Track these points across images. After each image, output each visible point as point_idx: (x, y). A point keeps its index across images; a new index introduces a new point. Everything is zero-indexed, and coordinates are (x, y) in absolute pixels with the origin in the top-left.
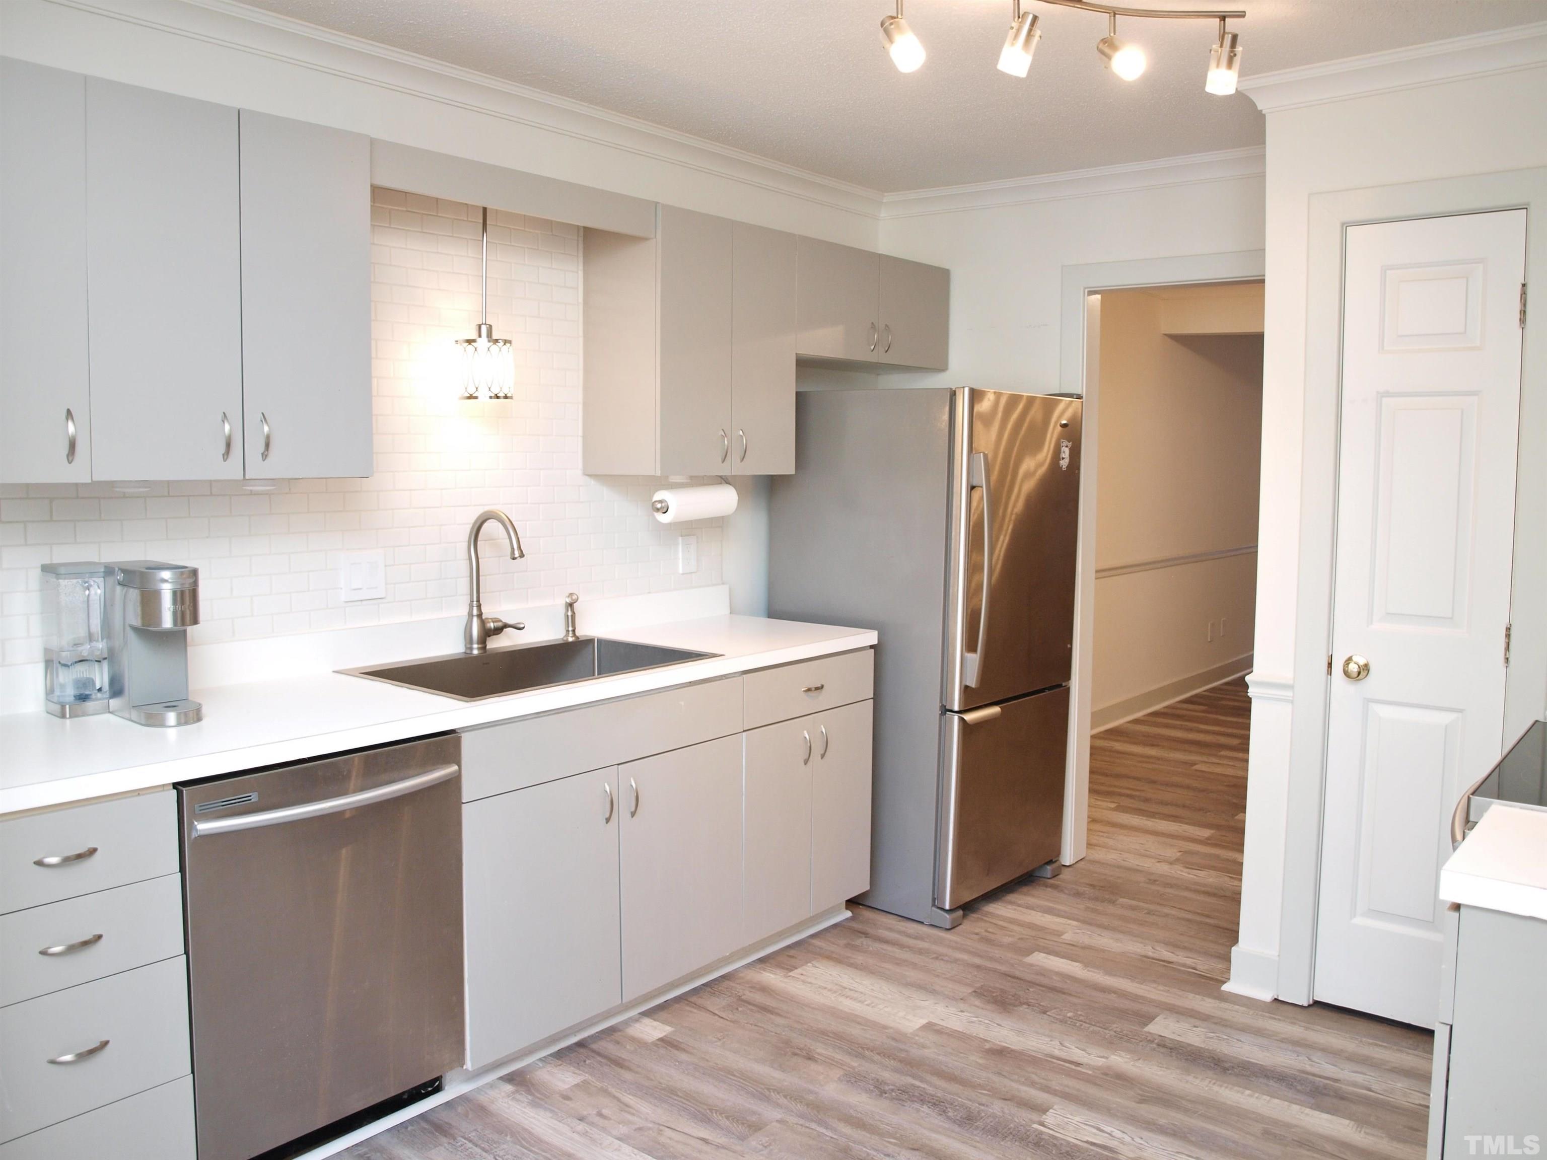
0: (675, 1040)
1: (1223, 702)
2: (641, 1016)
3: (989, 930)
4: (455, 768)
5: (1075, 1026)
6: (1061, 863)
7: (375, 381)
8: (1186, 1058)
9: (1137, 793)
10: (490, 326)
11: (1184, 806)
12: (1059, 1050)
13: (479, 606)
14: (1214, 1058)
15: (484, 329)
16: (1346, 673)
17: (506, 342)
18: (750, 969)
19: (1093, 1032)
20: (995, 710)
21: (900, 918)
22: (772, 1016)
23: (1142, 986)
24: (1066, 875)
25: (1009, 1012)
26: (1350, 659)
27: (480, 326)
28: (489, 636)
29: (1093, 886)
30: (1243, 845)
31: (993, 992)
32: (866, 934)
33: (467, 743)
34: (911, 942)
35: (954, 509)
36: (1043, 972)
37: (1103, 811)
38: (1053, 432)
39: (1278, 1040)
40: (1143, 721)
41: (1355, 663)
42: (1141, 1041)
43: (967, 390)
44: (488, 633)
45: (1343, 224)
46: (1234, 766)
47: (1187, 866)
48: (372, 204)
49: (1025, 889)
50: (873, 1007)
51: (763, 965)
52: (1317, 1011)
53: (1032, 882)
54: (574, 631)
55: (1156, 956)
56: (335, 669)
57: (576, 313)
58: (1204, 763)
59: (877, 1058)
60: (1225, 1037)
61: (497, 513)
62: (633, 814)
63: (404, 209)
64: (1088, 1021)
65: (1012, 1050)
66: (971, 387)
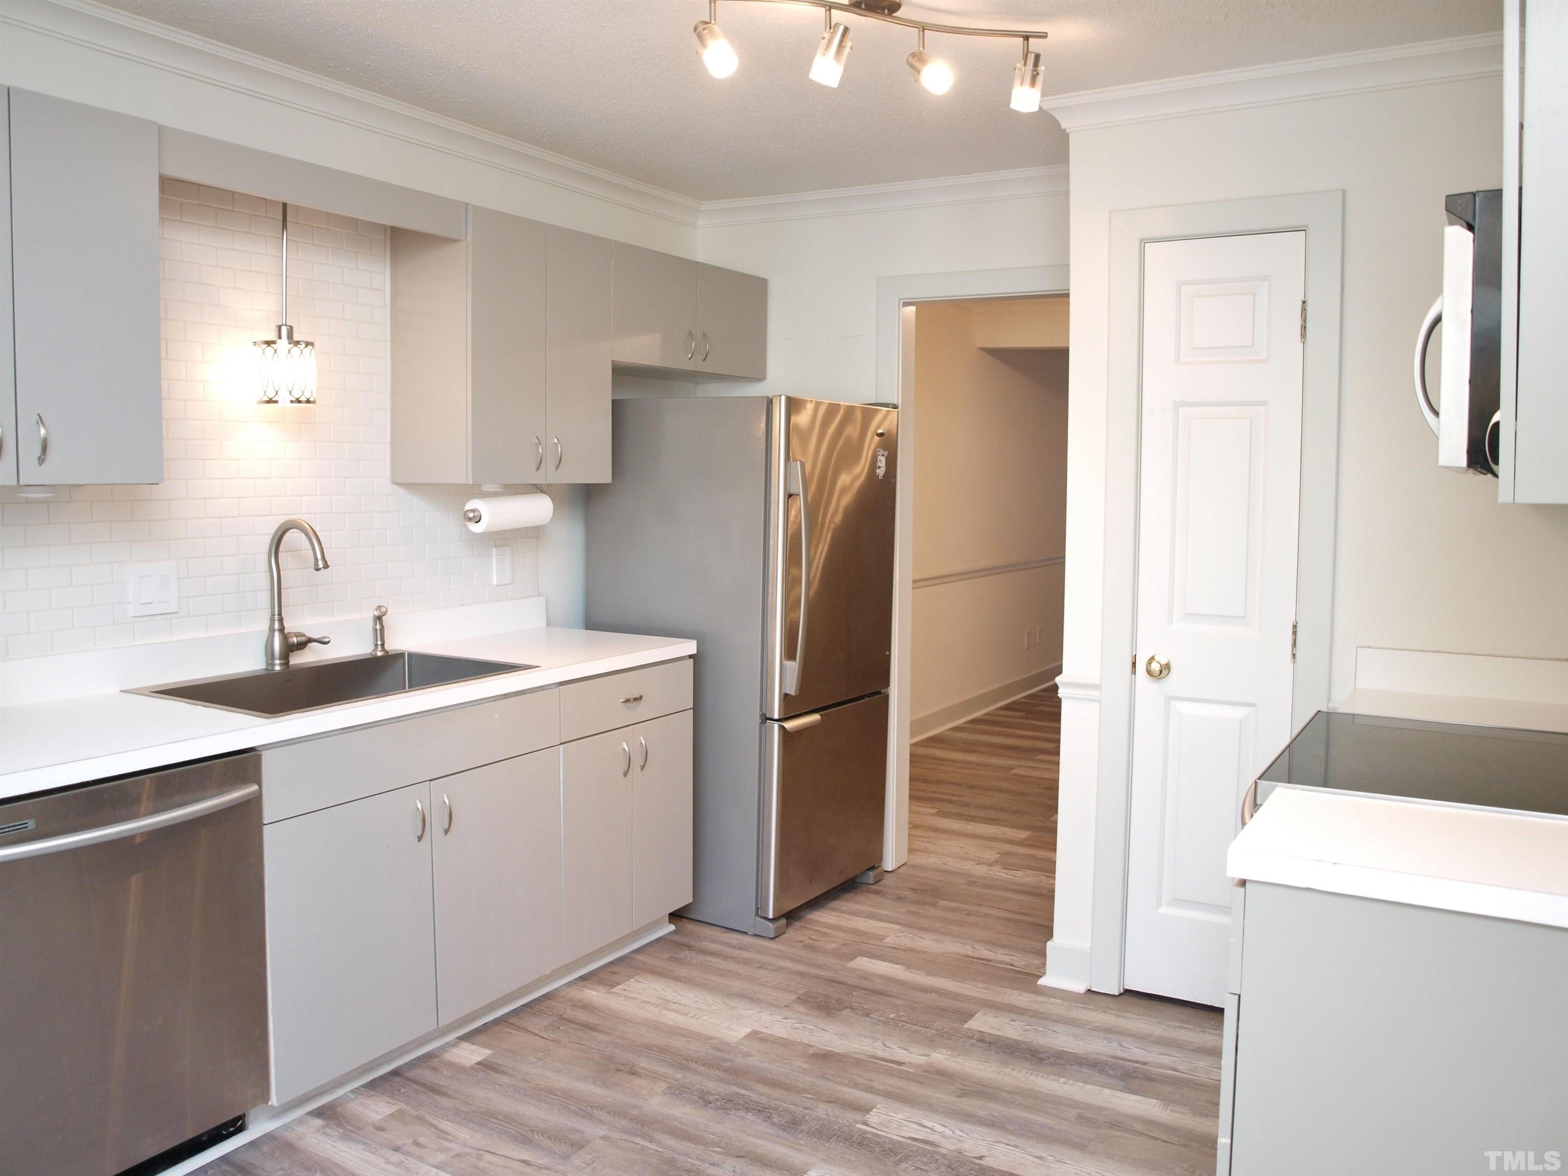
0: (494, 1062)
1: (1040, 708)
2: (458, 1040)
3: (812, 937)
4: (255, 787)
5: (898, 1026)
6: (883, 869)
7: (165, 384)
8: (1004, 1051)
9: (956, 798)
10: (291, 327)
11: (1002, 810)
12: (881, 1050)
13: (281, 620)
14: (1031, 1050)
15: (284, 330)
16: (1149, 672)
17: (308, 344)
18: (572, 987)
19: (915, 1031)
20: (816, 717)
21: (724, 930)
22: (594, 1034)
23: (963, 985)
24: (888, 880)
25: (832, 1017)
26: (1152, 659)
27: (279, 328)
28: (292, 652)
29: (914, 890)
30: (1055, 844)
31: (817, 998)
32: (690, 948)
33: (268, 762)
34: (735, 952)
35: (772, 516)
36: (866, 976)
37: (924, 816)
38: (871, 443)
39: (1091, 1029)
40: (962, 728)
41: (1157, 662)
42: (961, 1038)
43: (783, 398)
44: (291, 648)
45: (1141, 241)
46: (1050, 769)
47: (1005, 867)
48: (161, 196)
49: (848, 896)
50: (697, 1018)
51: (585, 983)
52: (1128, 999)
53: (855, 888)
54: (383, 645)
55: (975, 954)
56: (123, 689)
57: (383, 316)
58: (1022, 768)
59: (701, 1069)
60: (1041, 1029)
61: (298, 522)
62: (446, 832)
63: (197, 203)
64: (910, 1021)
65: (836, 1054)
66: (788, 395)
